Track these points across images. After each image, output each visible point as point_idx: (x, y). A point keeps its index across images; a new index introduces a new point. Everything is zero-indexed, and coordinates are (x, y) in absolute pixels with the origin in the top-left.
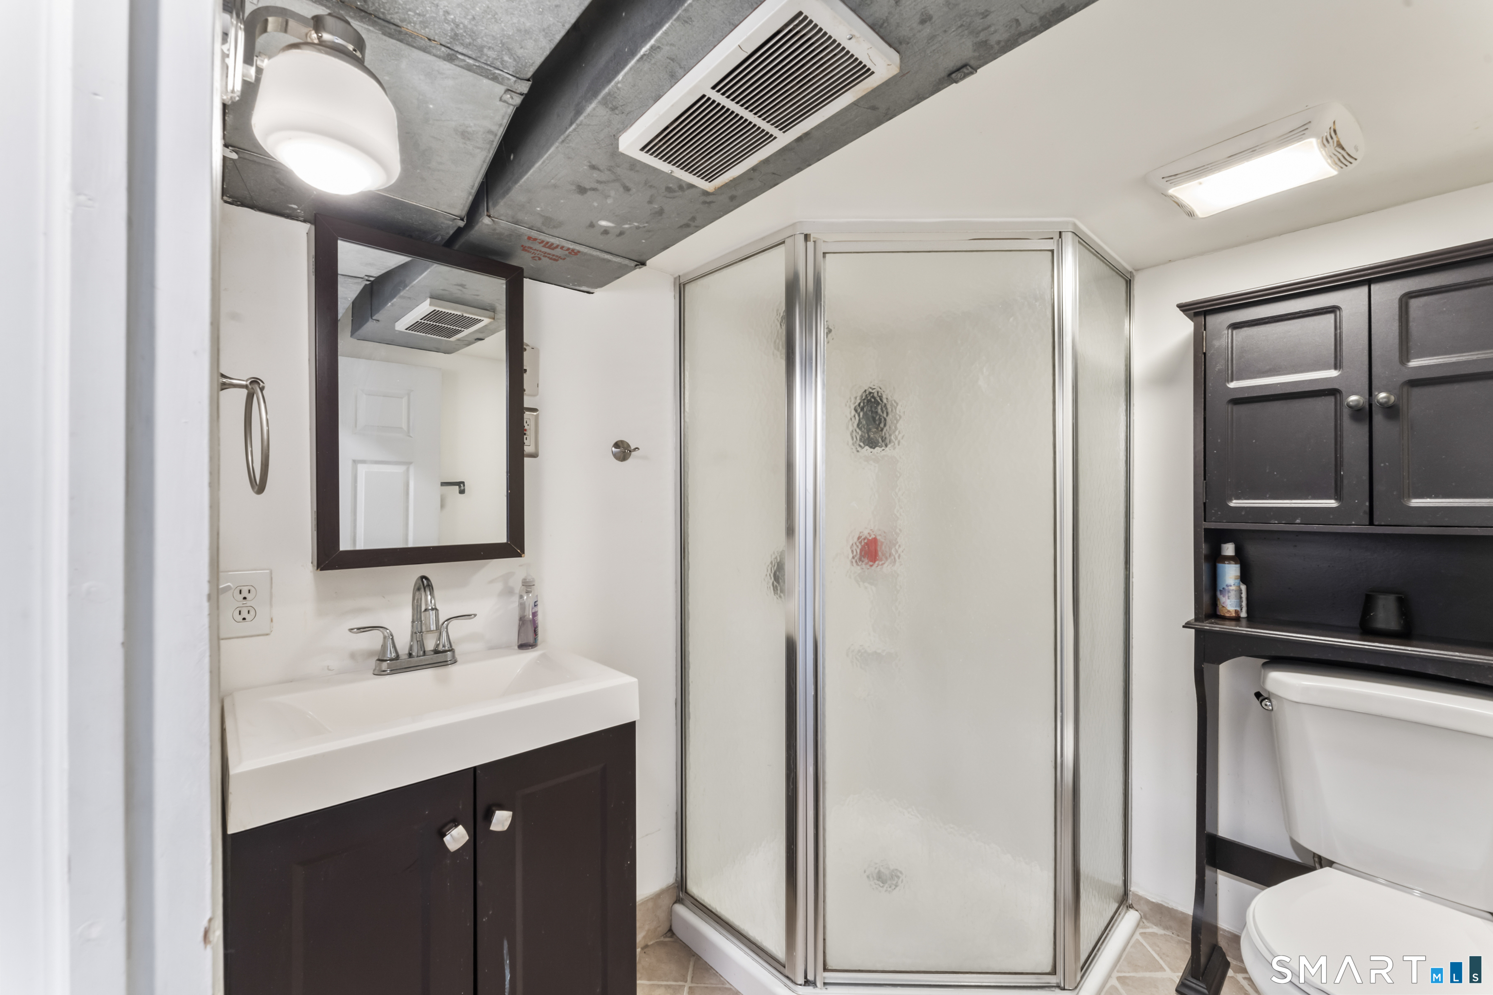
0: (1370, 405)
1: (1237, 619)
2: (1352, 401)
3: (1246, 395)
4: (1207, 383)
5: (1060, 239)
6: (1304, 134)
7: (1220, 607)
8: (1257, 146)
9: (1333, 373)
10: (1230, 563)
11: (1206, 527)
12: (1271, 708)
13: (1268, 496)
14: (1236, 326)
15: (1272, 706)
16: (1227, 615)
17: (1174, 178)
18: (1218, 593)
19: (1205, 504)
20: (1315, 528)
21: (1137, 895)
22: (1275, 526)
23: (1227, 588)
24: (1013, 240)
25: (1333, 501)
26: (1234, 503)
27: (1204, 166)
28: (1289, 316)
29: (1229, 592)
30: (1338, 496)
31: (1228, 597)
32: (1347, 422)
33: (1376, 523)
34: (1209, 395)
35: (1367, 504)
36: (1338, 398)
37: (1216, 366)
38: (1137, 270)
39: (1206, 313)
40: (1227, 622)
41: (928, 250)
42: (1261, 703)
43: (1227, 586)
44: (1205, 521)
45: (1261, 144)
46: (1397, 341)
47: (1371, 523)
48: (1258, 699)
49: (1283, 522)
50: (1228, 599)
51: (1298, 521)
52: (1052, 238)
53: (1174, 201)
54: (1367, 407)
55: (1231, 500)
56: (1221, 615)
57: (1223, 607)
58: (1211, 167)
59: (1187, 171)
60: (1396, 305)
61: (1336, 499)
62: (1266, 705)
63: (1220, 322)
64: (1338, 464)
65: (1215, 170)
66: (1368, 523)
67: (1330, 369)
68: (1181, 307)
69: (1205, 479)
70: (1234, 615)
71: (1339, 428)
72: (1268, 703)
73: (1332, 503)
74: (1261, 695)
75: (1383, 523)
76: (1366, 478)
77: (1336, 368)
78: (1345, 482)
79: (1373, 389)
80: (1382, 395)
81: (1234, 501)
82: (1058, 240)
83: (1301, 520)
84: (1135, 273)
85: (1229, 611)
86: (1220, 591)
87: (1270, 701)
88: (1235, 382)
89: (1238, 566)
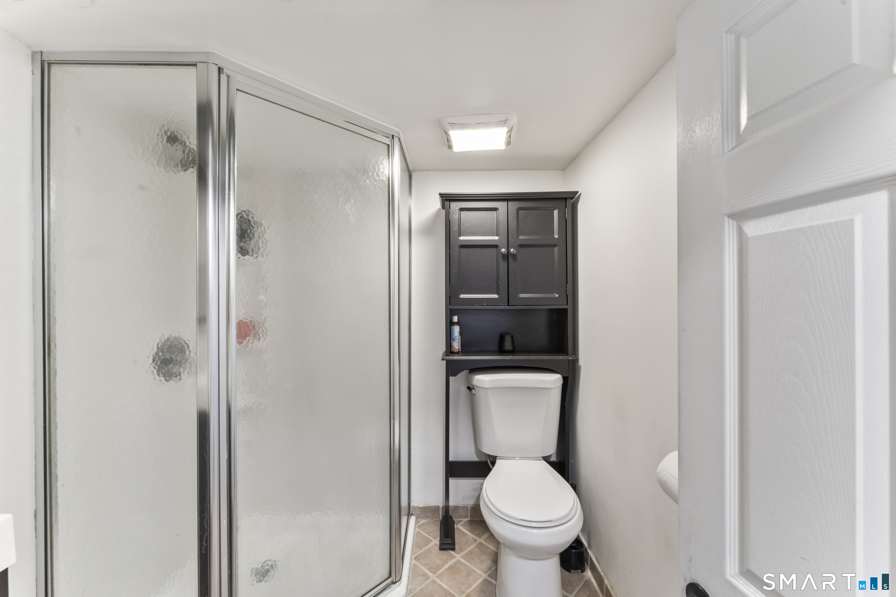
0: (508, 254)
1: (458, 353)
2: (503, 251)
3: (466, 244)
4: (451, 235)
5: (393, 140)
6: (505, 124)
7: (453, 347)
8: (488, 123)
9: (497, 238)
10: (456, 326)
11: (450, 308)
12: (475, 393)
13: (474, 293)
14: (462, 209)
15: (475, 392)
16: (455, 351)
17: (453, 125)
18: (452, 341)
19: (450, 296)
20: (491, 307)
21: (414, 507)
22: (477, 307)
23: (455, 338)
24: (369, 131)
25: (496, 295)
26: (462, 296)
27: (466, 124)
28: (481, 209)
29: (456, 340)
30: (498, 294)
31: (456, 342)
32: (501, 260)
33: (510, 304)
34: (451, 242)
35: (507, 296)
36: (498, 249)
37: (455, 228)
38: (414, 171)
39: (450, 200)
40: (455, 355)
41: (318, 118)
42: (471, 391)
43: (455, 337)
44: (450, 305)
45: (489, 123)
46: (516, 227)
47: (508, 305)
48: (469, 390)
49: (480, 305)
50: (456, 343)
51: (485, 304)
52: (388, 138)
53: (447, 138)
54: (507, 254)
55: (460, 295)
56: (453, 352)
57: (454, 347)
58: (469, 126)
59: (459, 124)
60: (515, 212)
61: (497, 294)
62: (473, 392)
63: (455, 206)
64: (498, 279)
65: (470, 128)
66: (507, 305)
67: (495, 236)
68: (440, 194)
69: (450, 284)
70: (458, 351)
71: (498, 263)
72: (474, 391)
73: (496, 296)
74: (470, 388)
75: (512, 305)
76: (506, 285)
77: (497, 236)
78: (500, 287)
79: (509, 247)
80: (512, 250)
81: (461, 295)
82: (392, 140)
83: (486, 304)
84: (412, 172)
85: (456, 349)
86: (453, 339)
87: (474, 390)
88: (461, 237)
89: (459, 327)
